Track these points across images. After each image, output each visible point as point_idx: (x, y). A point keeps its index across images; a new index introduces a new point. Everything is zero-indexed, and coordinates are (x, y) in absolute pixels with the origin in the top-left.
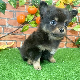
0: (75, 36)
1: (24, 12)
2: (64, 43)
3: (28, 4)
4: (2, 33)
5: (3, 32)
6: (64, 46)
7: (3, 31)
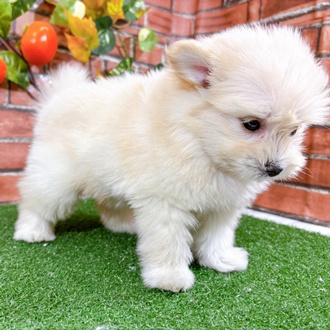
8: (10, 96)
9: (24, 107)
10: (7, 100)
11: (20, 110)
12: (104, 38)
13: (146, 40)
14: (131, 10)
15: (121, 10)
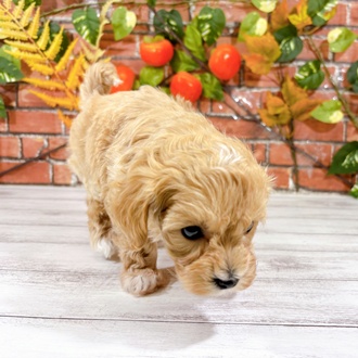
0: (331, 141)
1: (132, 59)
2: (284, 169)
3: (144, 31)
4: (60, 134)
5: (63, 131)
6: (288, 181)
7: (63, 126)
8: (211, 106)
9: (223, 114)
10: (209, 109)
11: (220, 117)
12: (289, 46)
13: (337, 40)
14: (319, 14)
15: (305, 16)
